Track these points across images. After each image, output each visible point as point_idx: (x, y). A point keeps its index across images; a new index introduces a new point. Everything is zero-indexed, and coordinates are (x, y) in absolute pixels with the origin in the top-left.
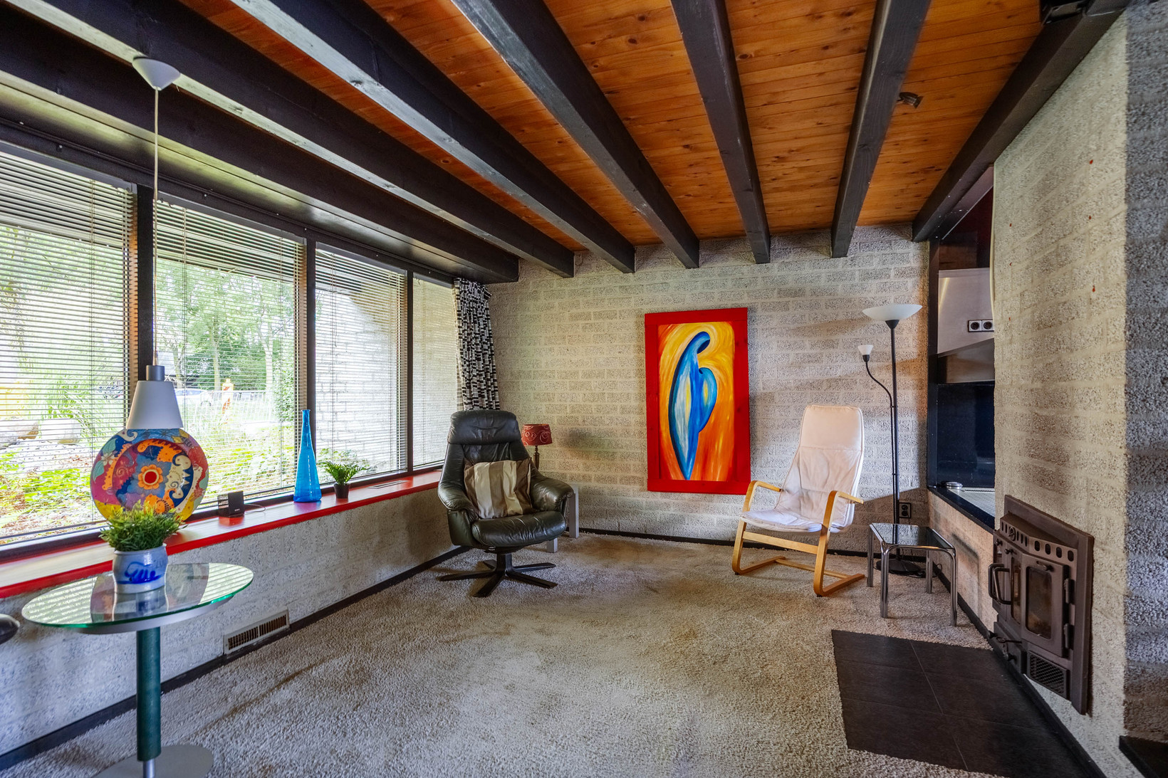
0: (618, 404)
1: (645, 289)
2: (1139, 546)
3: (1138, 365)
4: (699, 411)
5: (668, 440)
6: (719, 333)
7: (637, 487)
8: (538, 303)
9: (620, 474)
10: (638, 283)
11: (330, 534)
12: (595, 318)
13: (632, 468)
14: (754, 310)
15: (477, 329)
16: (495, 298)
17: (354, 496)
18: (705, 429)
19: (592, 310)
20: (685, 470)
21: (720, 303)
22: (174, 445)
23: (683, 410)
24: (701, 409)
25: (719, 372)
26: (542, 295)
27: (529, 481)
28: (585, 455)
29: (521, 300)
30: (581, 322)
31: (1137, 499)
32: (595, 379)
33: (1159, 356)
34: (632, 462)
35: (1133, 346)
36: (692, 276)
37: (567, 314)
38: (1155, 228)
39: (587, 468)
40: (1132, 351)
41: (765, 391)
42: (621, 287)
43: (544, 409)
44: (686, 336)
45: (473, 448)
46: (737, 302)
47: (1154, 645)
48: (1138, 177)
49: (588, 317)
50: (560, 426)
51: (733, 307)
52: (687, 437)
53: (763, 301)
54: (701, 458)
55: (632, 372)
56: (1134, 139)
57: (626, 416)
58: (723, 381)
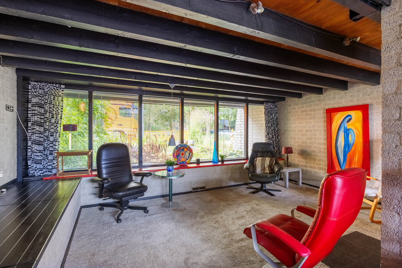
0: (317, 141)
1: (326, 100)
2: (387, 207)
3: (386, 140)
4: (347, 145)
5: (335, 155)
6: (357, 115)
7: (323, 171)
8: (291, 107)
9: (317, 166)
10: (324, 98)
11: (216, 171)
12: (309, 112)
13: (322, 164)
14: (372, 105)
15: (272, 117)
16: (278, 107)
17: (225, 163)
18: (350, 152)
19: (308, 109)
20: (342, 167)
21: (357, 103)
22: (187, 148)
23: (341, 144)
24: (348, 144)
25: (355, 130)
26: (292, 105)
27: (274, 164)
28: (305, 158)
29: (286, 107)
30: (304, 113)
31: (385, 190)
32: (309, 133)
33: (394, 137)
34: (322, 162)
35: (384, 133)
36: (345, 93)
37: (300, 111)
38: (393, 89)
39: (306, 163)
40: (384, 135)
41: (377, 138)
42: (318, 100)
43: (293, 142)
44: (342, 117)
45: (259, 153)
46: (364, 102)
47: (391, 245)
48: (386, 71)
49: (307, 111)
50: (298, 148)
51: (363, 104)
52: (342, 155)
53: (376, 101)
54: (348, 163)
55: (322, 130)
56: (384, 57)
57: (320, 146)
58: (358, 134)
